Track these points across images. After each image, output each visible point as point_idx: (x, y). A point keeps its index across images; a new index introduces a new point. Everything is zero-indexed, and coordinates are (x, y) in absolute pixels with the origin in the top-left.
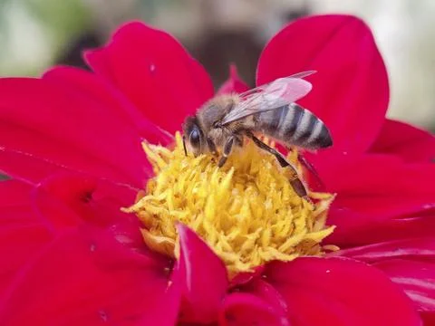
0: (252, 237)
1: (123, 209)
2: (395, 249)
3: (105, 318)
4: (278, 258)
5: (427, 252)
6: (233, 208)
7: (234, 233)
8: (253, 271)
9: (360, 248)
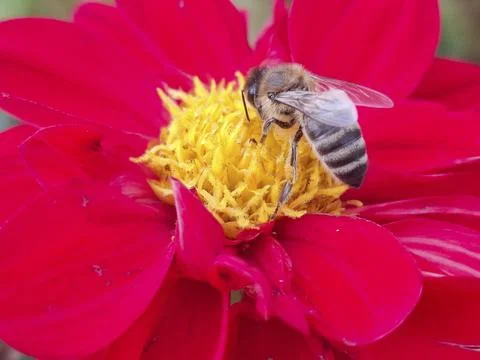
0: (259, 194)
1: (132, 159)
2: (422, 207)
3: (100, 272)
4: (287, 214)
5: (456, 211)
6: (243, 162)
7: (240, 189)
8: (258, 228)
9: (383, 205)
